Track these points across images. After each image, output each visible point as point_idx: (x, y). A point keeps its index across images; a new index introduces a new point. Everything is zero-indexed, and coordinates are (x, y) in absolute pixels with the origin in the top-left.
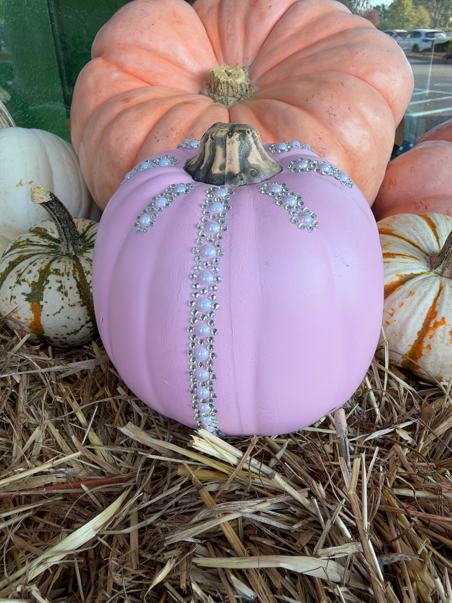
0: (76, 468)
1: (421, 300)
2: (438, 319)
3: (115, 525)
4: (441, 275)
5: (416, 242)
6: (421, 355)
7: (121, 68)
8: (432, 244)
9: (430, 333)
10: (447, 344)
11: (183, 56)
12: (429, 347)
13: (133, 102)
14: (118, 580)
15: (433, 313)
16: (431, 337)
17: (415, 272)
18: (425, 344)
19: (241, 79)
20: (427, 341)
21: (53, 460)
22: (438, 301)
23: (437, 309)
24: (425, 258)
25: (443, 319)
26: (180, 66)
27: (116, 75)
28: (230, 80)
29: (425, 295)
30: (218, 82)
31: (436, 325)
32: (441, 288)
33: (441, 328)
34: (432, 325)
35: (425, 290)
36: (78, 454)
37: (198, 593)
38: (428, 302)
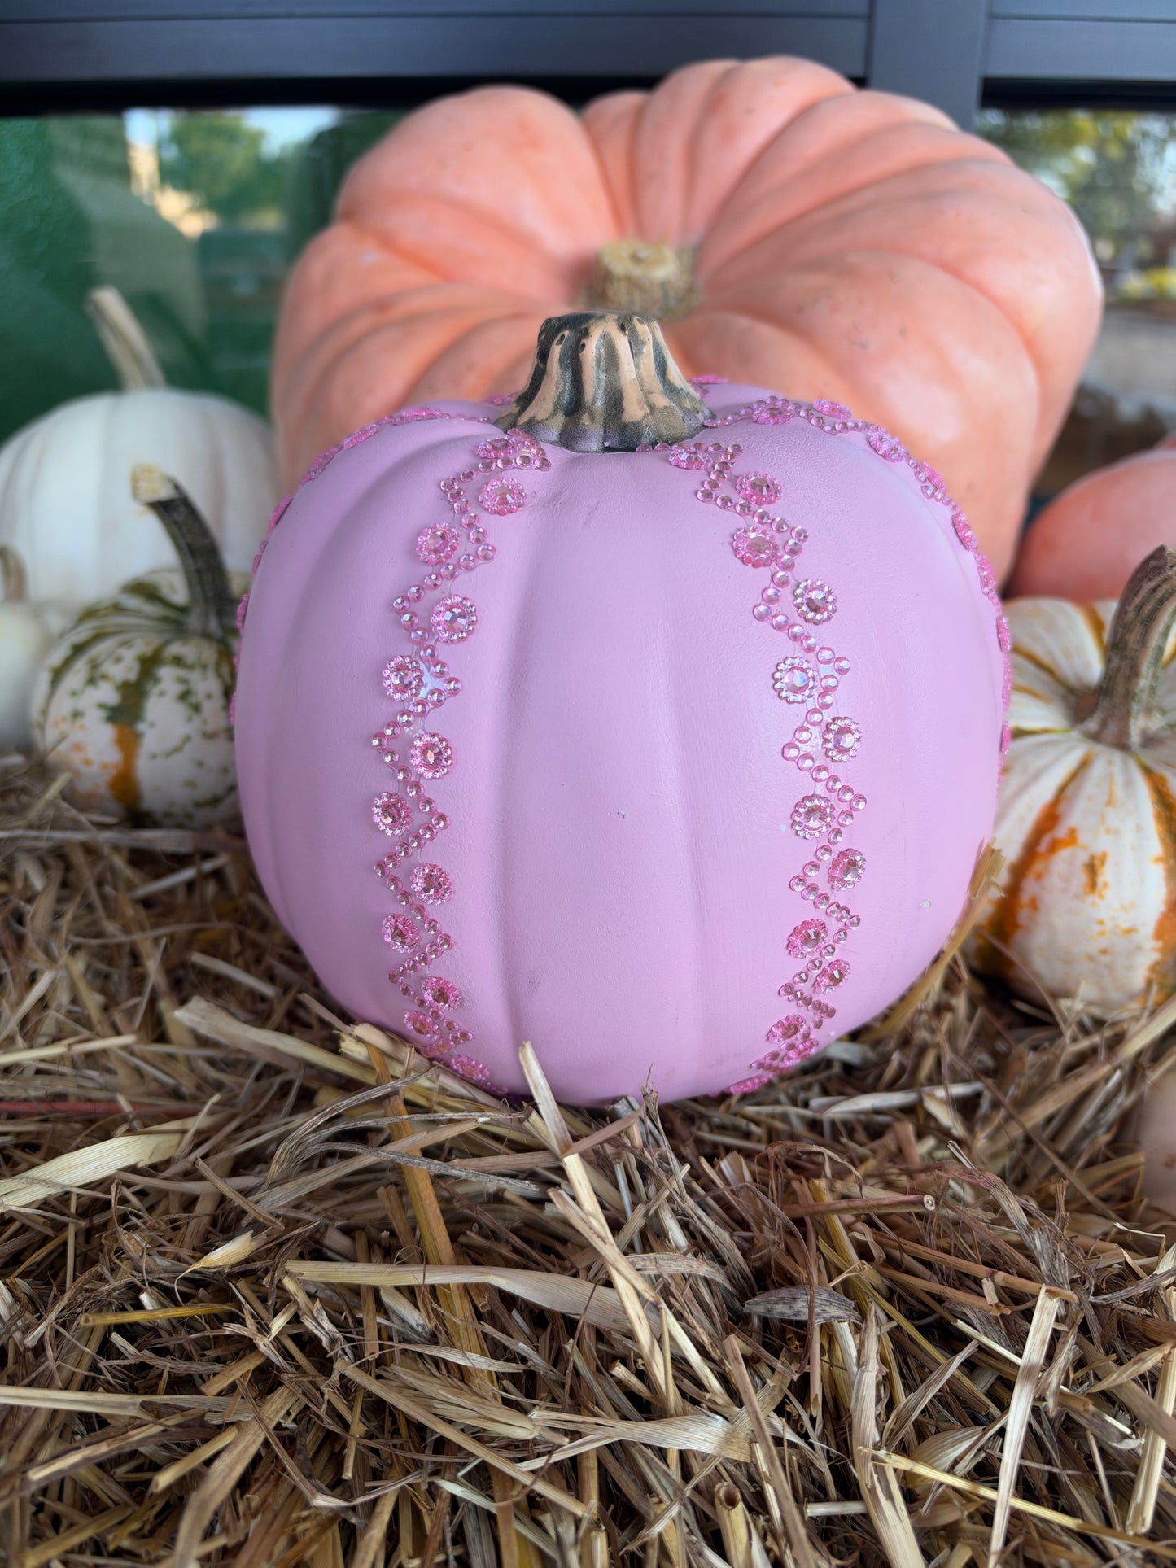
0: (123, 1077)
1: (1024, 788)
2: (1061, 832)
3: (167, 1173)
4: (1095, 737)
5: (1046, 660)
6: (1015, 926)
7: (387, 242)
8: (1088, 665)
9: (1038, 866)
10: (1077, 897)
11: (534, 217)
12: (1034, 905)
13: (398, 311)
14: (131, 1247)
15: (1050, 818)
16: (1039, 877)
17: (1026, 725)
18: (1025, 897)
19: (666, 269)
20: (1030, 887)
21: (70, 1045)
22: (1068, 792)
23: (1061, 809)
24: (1064, 698)
25: (1073, 833)
26: (524, 241)
27: (372, 256)
28: (637, 272)
29: (1037, 775)
30: (607, 276)
31: (1054, 847)
32: (1085, 764)
33: (1064, 854)
34: (1043, 847)
35: (1040, 763)
36: (127, 1039)
37: (299, 1300)
38: (1042, 793)
